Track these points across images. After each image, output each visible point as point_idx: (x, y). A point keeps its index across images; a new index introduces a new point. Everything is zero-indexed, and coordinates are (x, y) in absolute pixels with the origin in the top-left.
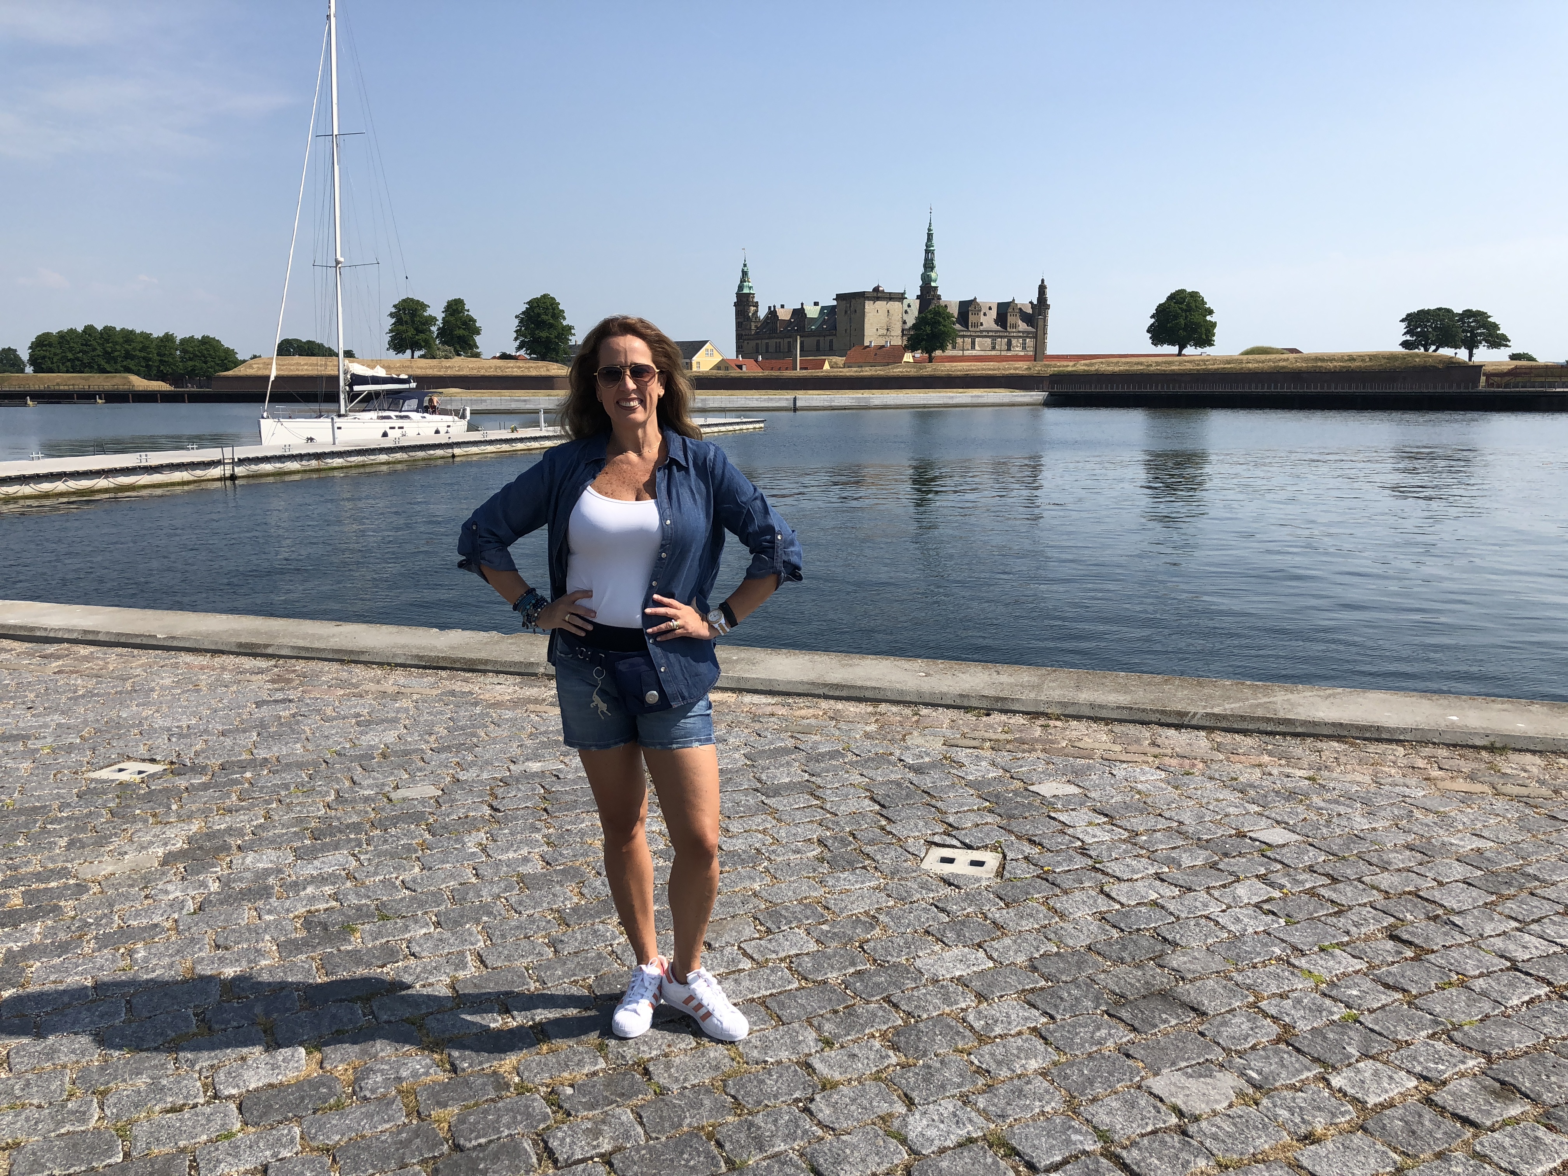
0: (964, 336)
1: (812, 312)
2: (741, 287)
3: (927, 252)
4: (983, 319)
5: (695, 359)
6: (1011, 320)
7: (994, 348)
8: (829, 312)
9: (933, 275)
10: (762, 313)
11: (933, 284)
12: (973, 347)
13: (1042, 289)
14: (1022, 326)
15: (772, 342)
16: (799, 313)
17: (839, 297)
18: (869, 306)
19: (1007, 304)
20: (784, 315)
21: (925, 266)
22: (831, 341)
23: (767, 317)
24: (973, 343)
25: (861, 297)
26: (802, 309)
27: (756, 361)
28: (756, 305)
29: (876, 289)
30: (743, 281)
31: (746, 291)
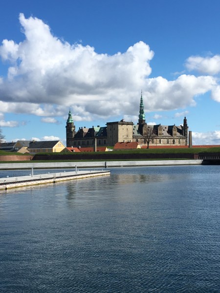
0: (156, 139)
1: (97, 130)
2: (68, 120)
3: (141, 107)
4: (163, 132)
5: (54, 148)
6: (174, 132)
7: (168, 143)
8: (103, 131)
9: (144, 116)
10: (77, 130)
11: (143, 119)
12: (160, 143)
13: (185, 121)
14: (178, 134)
15: (81, 141)
16: (91, 130)
17: (108, 124)
18: (120, 127)
19: (172, 127)
20: (86, 131)
21: (140, 112)
22: (105, 141)
23: (78, 132)
24: (160, 141)
25: (117, 123)
26: (93, 128)
27: (78, 148)
28: (74, 127)
29: (122, 121)
30: (69, 118)
31: (70, 122)
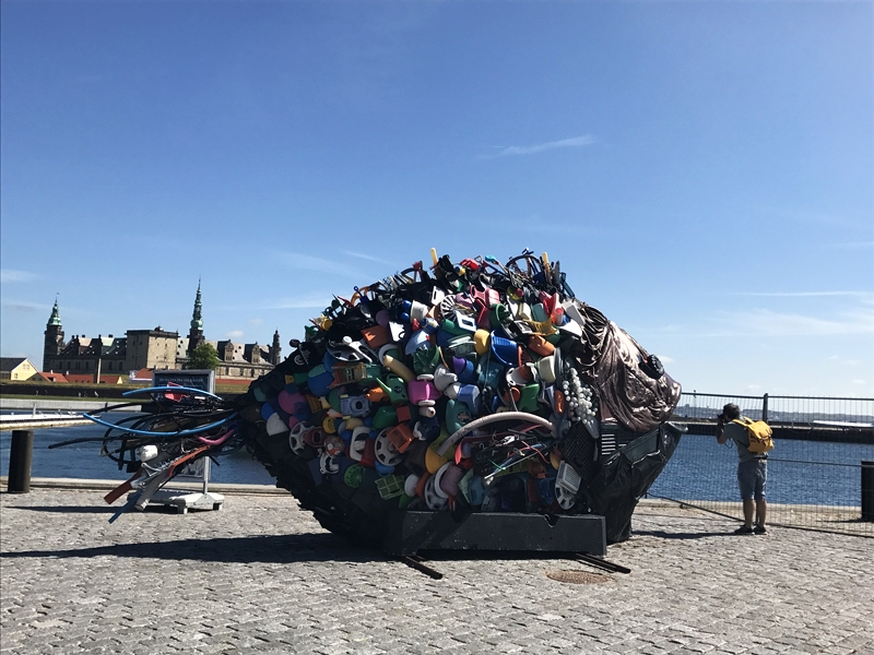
0: (221, 366)
1: (107, 342)
2: (51, 320)
3: (196, 306)
4: (234, 355)
5: (14, 372)
6: (254, 356)
7: (242, 375)
8: (120, 343)
9: (200, 322)
10: (67, 340)
11: (199, 328)
12: (227, 374)
13: (276, 337)
14: (262, 361)
15: (74, 362)
16: (97, 342)
17: (129, 333)
18: (152, 340)
19: (252, 346)
20: (85, 342)
21: (194, 315)
22: (121, 363)
23: (70, 343)
24: (227, 370)
25: (147, 333)
26: (100, 339)
27: (64, 375)
28: (63, 334)
29: (157, 329)
30: (53, 316)
31: (55, 323)
